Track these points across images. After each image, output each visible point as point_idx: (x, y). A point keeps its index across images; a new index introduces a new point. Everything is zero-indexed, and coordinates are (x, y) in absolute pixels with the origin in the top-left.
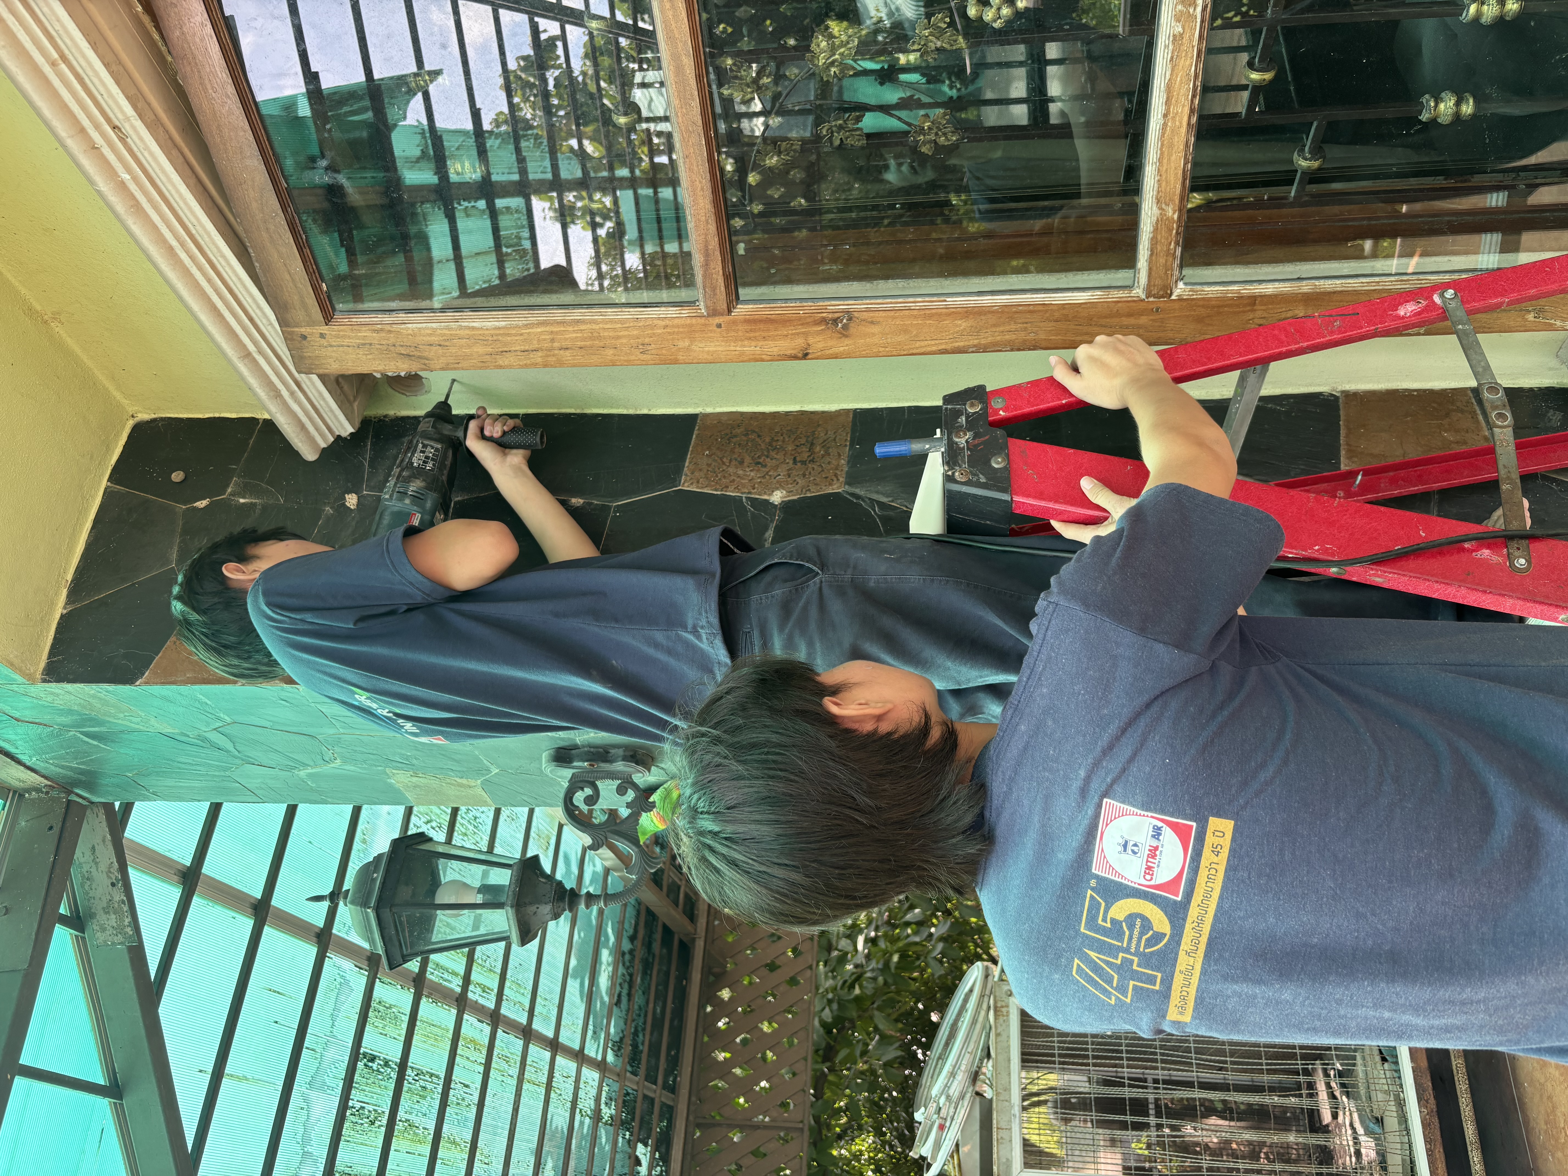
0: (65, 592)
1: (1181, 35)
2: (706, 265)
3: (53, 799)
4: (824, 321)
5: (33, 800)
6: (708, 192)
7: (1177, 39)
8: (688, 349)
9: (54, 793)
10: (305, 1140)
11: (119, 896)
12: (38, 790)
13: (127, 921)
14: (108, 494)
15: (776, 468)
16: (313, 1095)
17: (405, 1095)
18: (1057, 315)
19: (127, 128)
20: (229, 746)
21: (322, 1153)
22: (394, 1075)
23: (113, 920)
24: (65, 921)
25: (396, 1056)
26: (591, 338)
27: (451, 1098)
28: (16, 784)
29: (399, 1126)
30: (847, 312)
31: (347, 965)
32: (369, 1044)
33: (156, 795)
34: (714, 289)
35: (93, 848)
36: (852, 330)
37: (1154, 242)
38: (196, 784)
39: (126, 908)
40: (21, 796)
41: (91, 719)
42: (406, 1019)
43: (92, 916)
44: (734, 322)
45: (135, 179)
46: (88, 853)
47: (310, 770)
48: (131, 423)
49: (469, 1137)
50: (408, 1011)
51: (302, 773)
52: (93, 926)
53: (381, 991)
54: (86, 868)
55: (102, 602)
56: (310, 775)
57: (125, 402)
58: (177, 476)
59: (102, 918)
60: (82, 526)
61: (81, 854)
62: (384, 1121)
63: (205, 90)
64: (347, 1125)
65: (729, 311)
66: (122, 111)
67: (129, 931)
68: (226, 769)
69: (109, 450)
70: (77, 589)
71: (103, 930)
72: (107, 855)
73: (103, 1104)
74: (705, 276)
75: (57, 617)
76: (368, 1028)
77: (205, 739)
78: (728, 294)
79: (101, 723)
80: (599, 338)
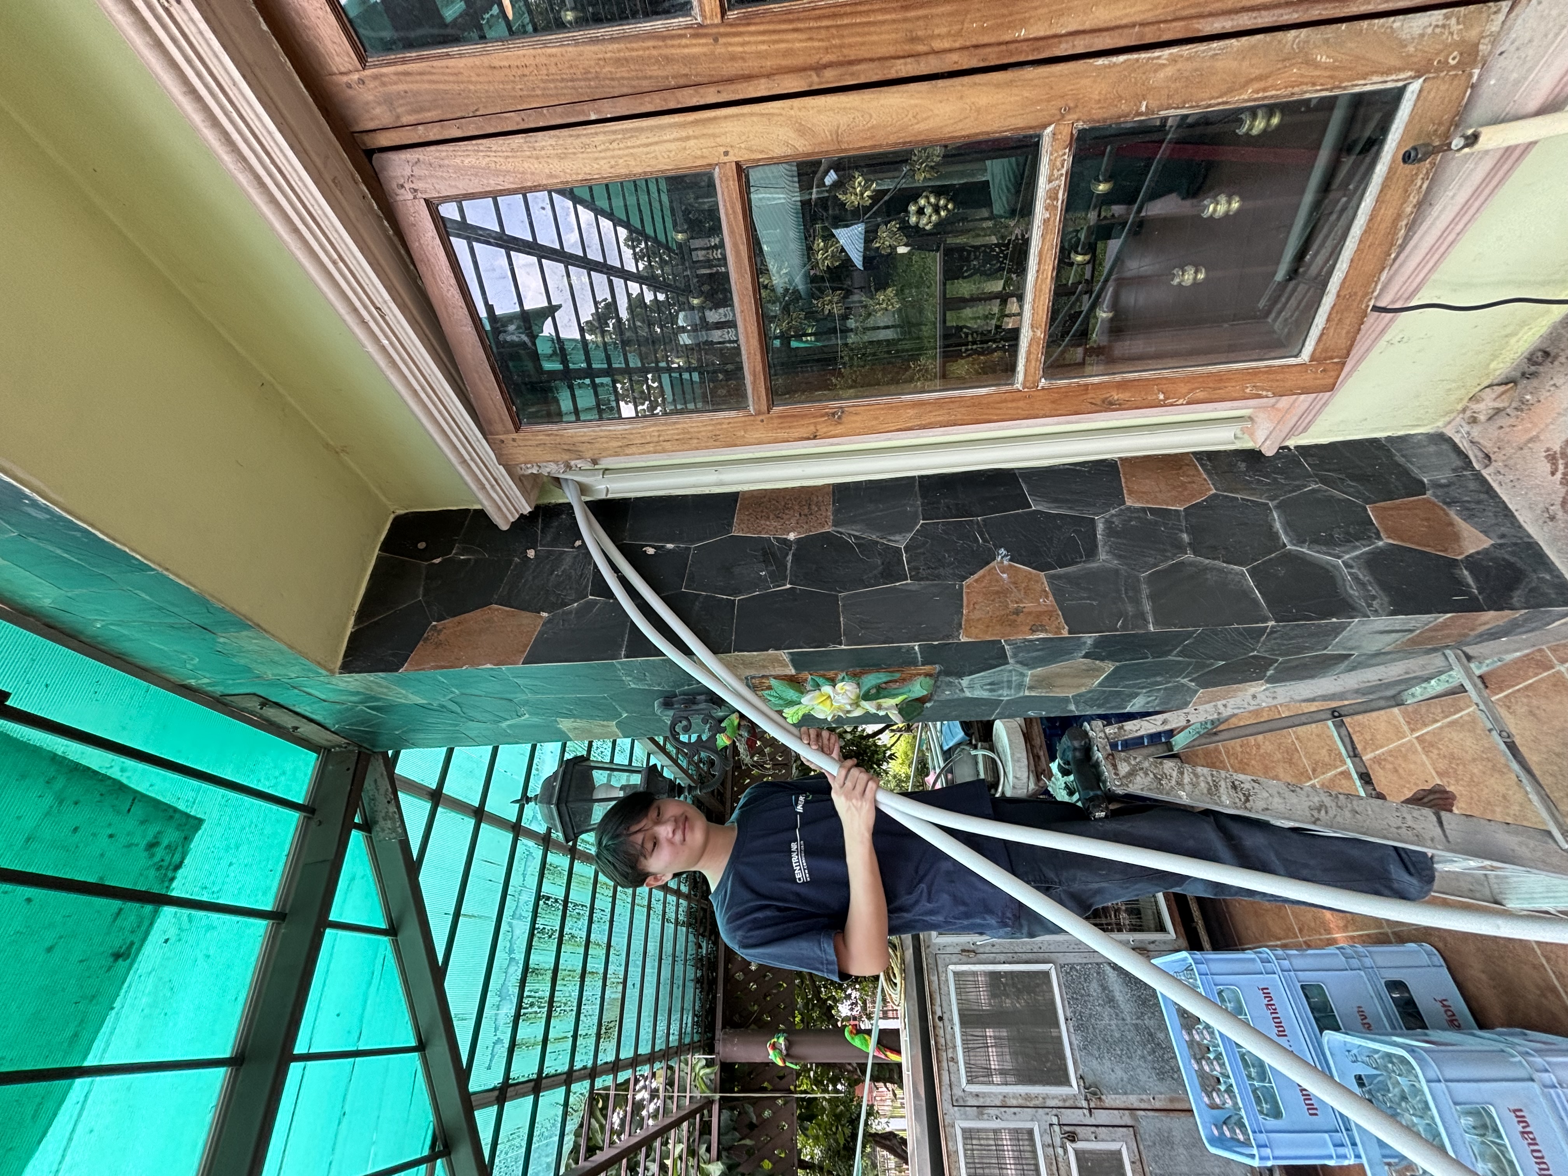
0: (353, 619)
1: (1049, 219)
2: (754, 383)
3: (350, 751)
4: (827, 414)
5: (336, 753)
6: (756, 335)
7: (1046, 222)
8: (744, 437)
9: (350, 748)
10: (511, 951)
11: (392, 809)
12: (340, 746)
13: (398, 824)
14: (379, 558)
15: (789, 519)
16: (515, 922)
17: (568, 919)
18: (969, 403)
19: (385, 309)
20: (459, 710)
21: (520, 957)
22: (561, 907)
23: (389, 824)
24: (358, 827)
25: (561, 895)
26: (684, 433)
27: (595, 919)
28: (325, 743)
29: (566, 938)
30: (841, 408)
31: (531, 843)
32: (546, 889)
33: (414, 745)
34: (759, 399)
35: (376, 781)
36: (844, 419)
37: (1029, 353)
38: (439, 736)
39: (397, 816)
40: (329, 750)
41: (372, 697)
42: (566, 873)
43: (376, 822)
44: (772, 418)
45: (391, 343)
46: (373, 784)
47: (508, 723)
48: (392, 516)
49: (606, 941)
50: (567, 868)
51: (504, 725)
52: (377, 828)
53: (550, 858)
54: (371, 793)
55: (376, 623)
56: (509, 726)
57: (388, 503)
58: (422, 545)
59: (382, 823)
60: (363, 578)
61: (368, 784)
62: (557, 935)
63: (436, 282)
64: (535, 939)
65: (769, 412)
66: (382, 297)
67: (400, 830)
68: (457, 725)
69: (379, 533)
70: (361, 616)
71: (383, 830)
72: (385, 784)
73: (385, 940)
74: (753, 389)
75: (348, 634)
76: (545, 880)
77: (443, 706)
78: (768, 400)
79: (378, 699)
80: (689, 433)
